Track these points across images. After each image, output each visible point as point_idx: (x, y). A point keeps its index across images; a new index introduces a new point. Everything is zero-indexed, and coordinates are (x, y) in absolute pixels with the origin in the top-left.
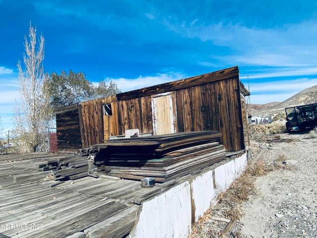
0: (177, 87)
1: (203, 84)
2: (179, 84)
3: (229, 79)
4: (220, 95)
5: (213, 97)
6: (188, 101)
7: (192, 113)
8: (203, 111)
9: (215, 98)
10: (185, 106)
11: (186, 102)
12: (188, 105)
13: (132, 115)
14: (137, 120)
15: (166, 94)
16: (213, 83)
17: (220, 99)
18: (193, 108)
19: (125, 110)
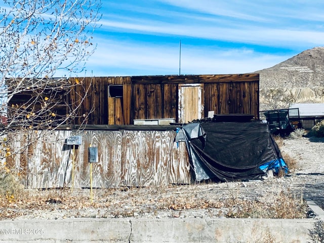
0: (207, 81)
1: (231, 83)
2: (209, 78)
3: (252, 82)
4: (244, 93)
5: (239, 94)
6: (216, 94)
7: (219, 105)
8: (229, 104)
9: (240, 96)
10: (213, 99)
11: (214, 95)
12: (216, 97)
13: (151, 101)
14: (157, 106)
15: (195, 85)
16: (240, 83)
17: (244, 96)
18: (220, 101)
19: (142, 95)
